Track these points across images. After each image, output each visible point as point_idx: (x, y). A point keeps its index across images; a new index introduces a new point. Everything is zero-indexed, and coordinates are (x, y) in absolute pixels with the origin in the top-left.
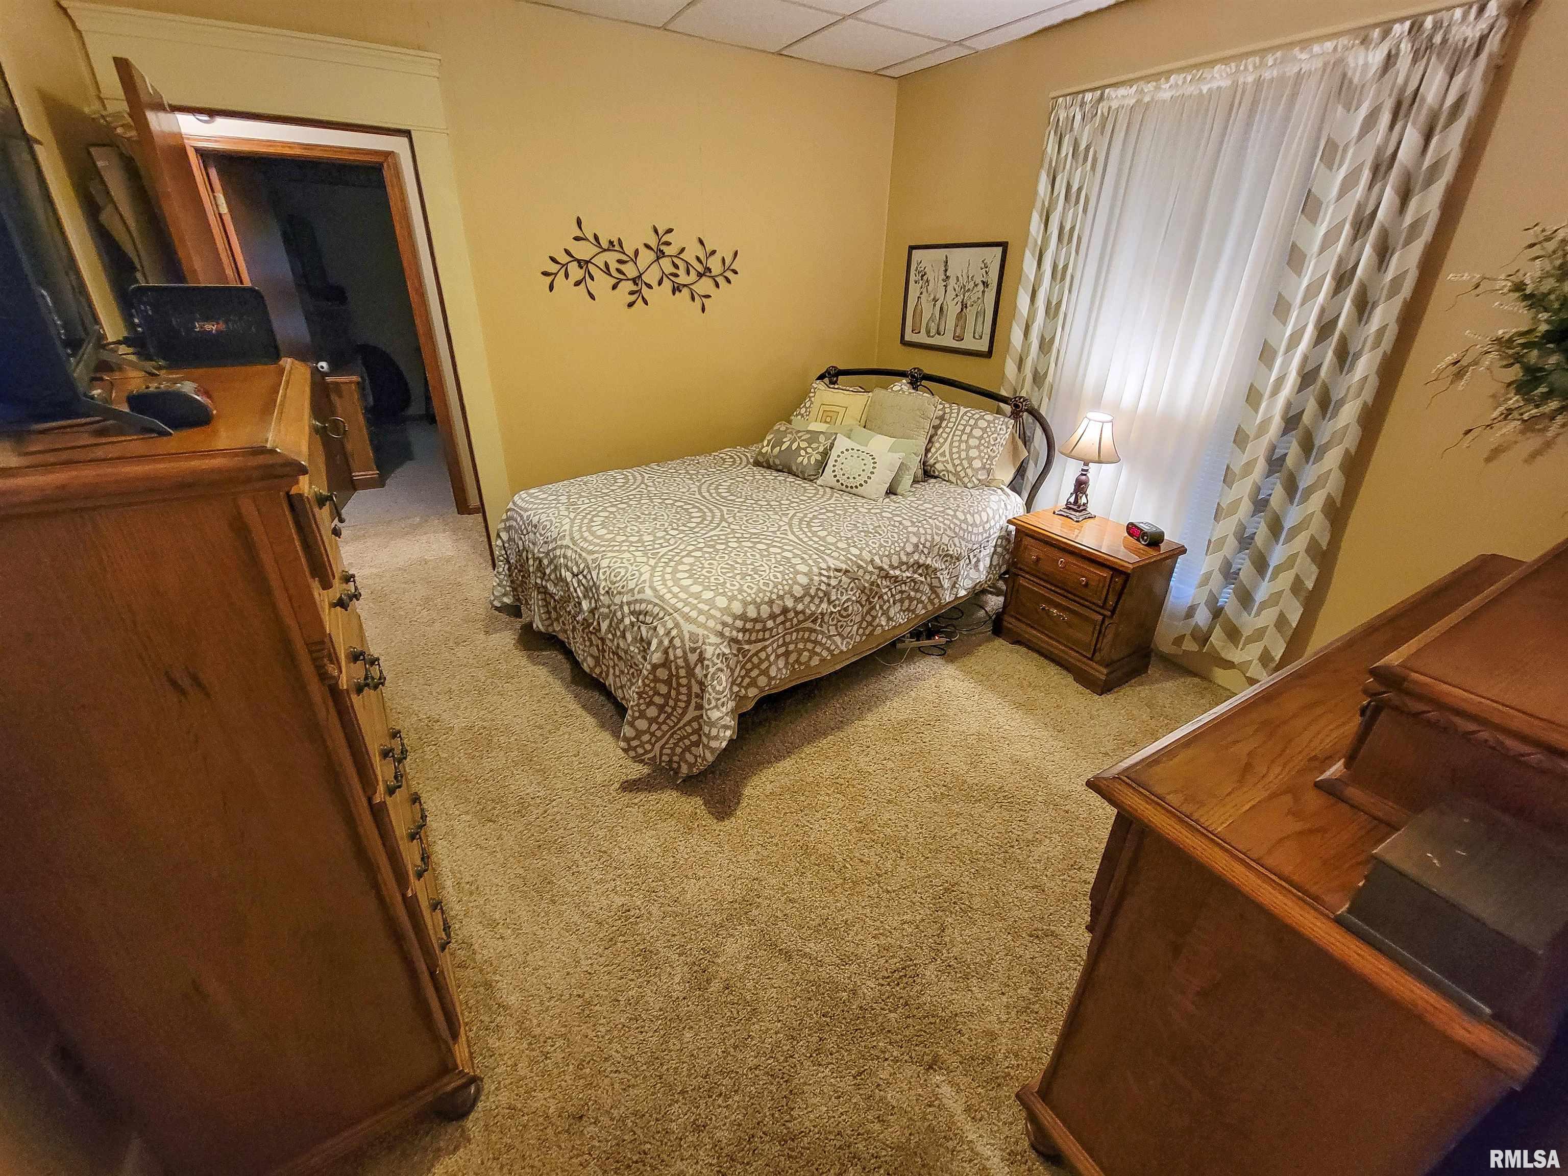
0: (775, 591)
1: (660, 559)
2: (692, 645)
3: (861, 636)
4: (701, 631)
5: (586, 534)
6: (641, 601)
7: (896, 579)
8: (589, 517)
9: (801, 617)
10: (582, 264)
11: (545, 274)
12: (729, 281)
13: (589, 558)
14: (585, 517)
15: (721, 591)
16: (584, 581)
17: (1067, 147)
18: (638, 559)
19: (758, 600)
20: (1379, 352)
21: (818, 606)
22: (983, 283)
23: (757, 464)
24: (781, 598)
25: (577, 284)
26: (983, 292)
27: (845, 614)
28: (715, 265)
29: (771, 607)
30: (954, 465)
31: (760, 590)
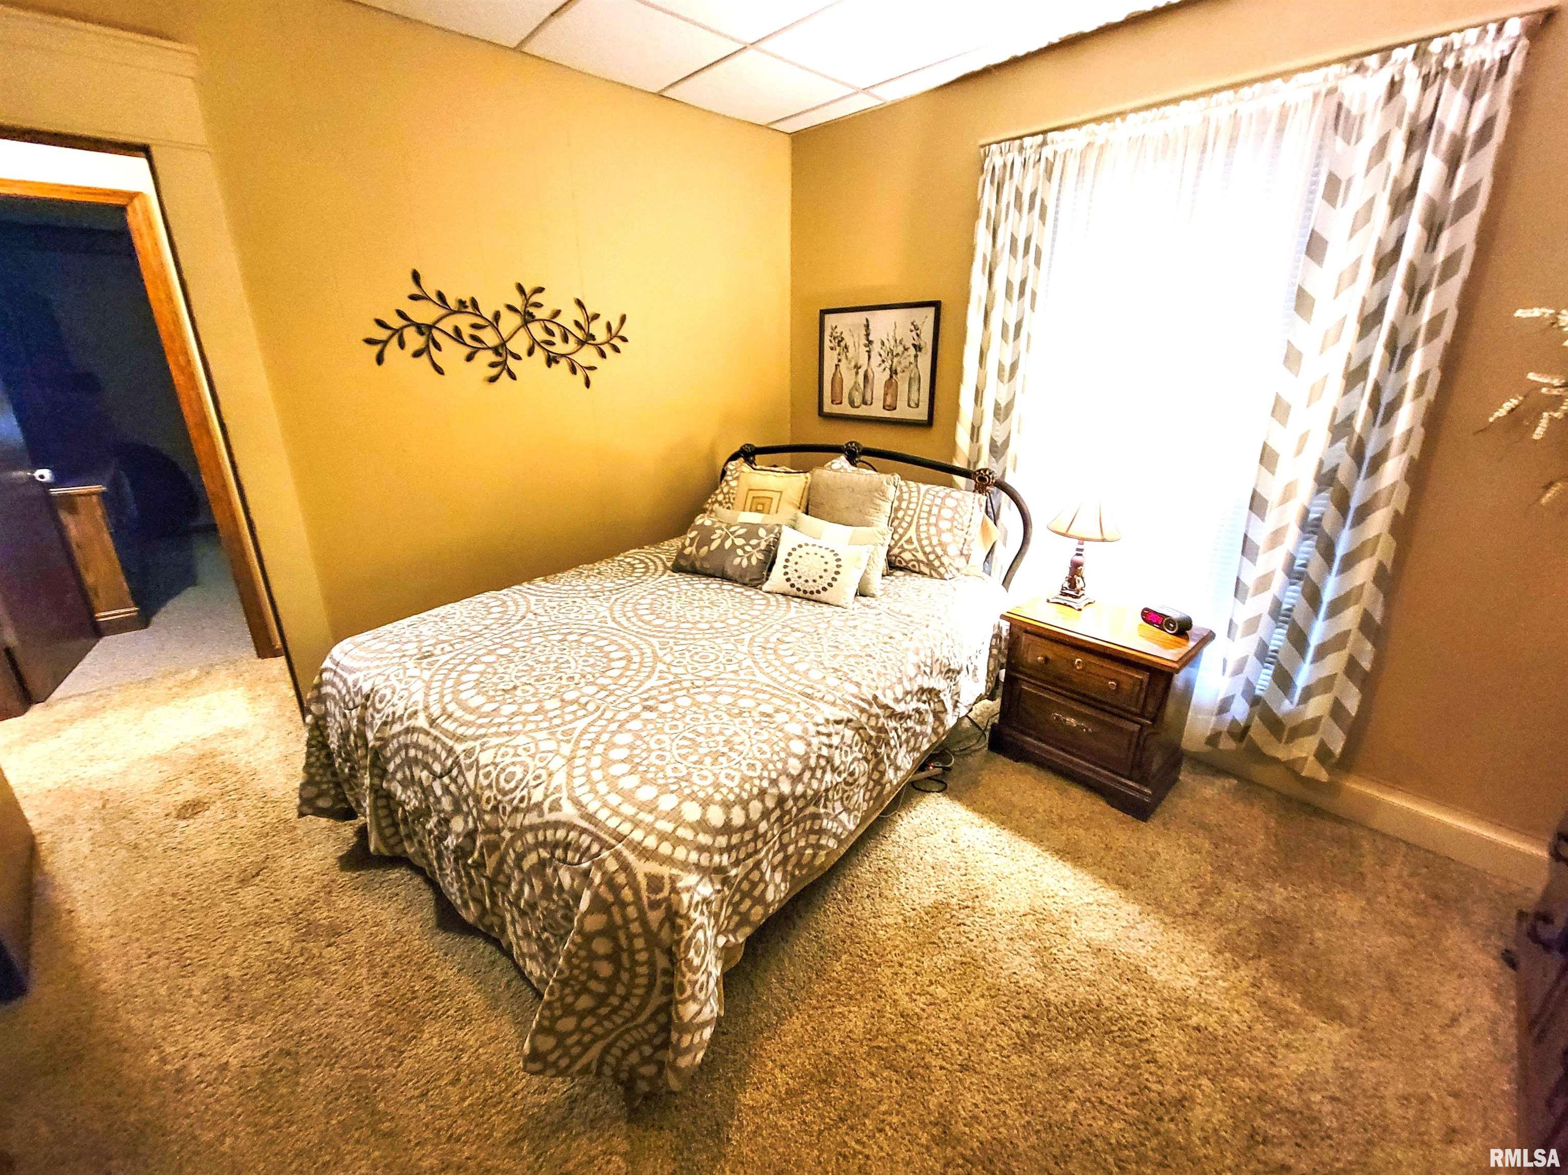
0: (765, 774)
1: (577, 742)
2: (653, 897)
3: (868, 802)
4: (665, 871)
5: (451, 708)
6: (556, 825)
7: (902, 717)
8: (454, 675)
9: (801, 803)
10: (421, 329)
11: (370, 341)
12: (617, 350)
13: (459, 748)
14: (447, 677)
15: (687, 791)
16: (453, 788)
17: (1008, 194)
18: (543, 746)
19: (745, 796)
20: (1423, 400)
21: (821, 781)
22: (914, 346)
23: (678, 568)
24: (774, 782)
25: (417, 354)
26: (916, 356)
27: (850, 780)
28: (598, 330)
29: (763, 801)
30: (925, 553)
31: (745, 779)
